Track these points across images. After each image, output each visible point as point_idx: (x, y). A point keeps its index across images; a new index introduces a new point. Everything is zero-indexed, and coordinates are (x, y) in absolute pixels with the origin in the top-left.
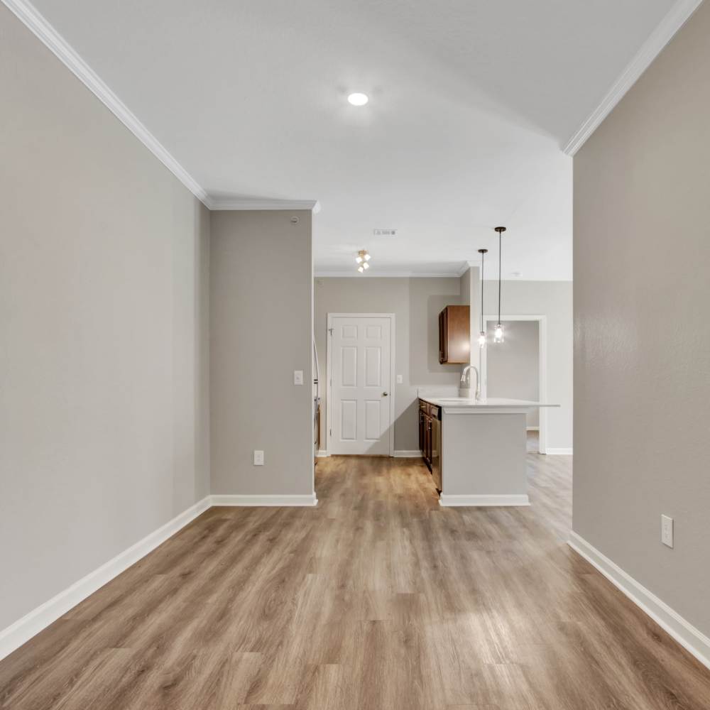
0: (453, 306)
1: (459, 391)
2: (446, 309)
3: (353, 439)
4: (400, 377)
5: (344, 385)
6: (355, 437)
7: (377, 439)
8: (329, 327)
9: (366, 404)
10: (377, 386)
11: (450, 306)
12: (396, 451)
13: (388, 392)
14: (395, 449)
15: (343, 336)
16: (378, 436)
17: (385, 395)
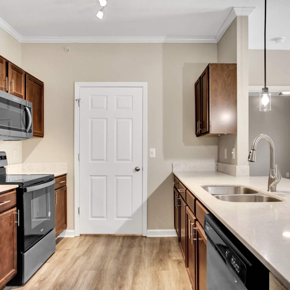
0: (216, 65)
1: (217, 165)
2: (208, 68)
3: (103, 217)
4: (153, 150)
5: (93, 160)
6: (105, 216)
7: (129, 218)
8: (76, 97)
9: (117, 179)
10: (128, 160)
11: (212, 64)
12: (149, 231)
13: (140, 168)
14: (148, 228)
15: (92, 107)
16: (130, 215)
17: (137, 170)
